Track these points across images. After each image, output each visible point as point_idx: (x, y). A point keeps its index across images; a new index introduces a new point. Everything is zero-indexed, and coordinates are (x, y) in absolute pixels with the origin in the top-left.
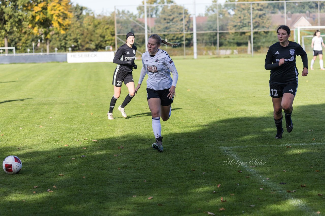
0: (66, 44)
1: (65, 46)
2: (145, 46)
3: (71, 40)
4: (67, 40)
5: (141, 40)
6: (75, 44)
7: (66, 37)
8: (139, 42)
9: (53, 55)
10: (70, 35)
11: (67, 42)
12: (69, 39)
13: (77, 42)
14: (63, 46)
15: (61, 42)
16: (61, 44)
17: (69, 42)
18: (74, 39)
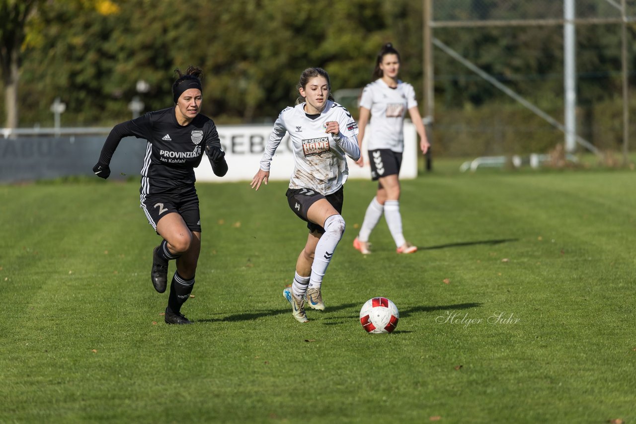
0: (101, 74)
1: (94, 84)
2: (560, 92)
3: (131, 54)
4: (112, 57)
5: (533, 56)
6: (157, 76)
7: (105, 35)
8: (517, 70)
9: (72, 139)
10: (127, 30)
11: (106, 64)
12: (122, 49)
13: (168, 64)
14: (84, 86)
15: (78, 67)
16: (73, 75)
17: (121, 67)
18: (145, 47)
